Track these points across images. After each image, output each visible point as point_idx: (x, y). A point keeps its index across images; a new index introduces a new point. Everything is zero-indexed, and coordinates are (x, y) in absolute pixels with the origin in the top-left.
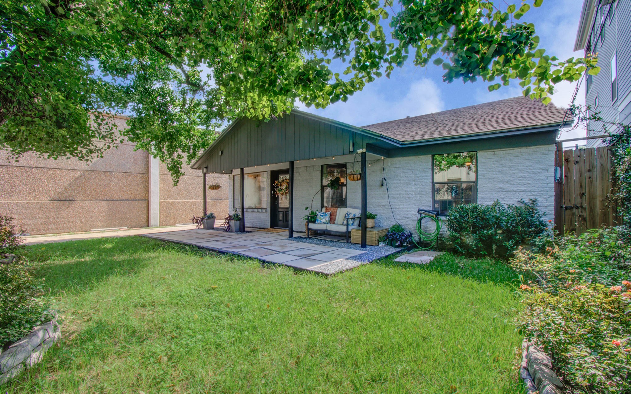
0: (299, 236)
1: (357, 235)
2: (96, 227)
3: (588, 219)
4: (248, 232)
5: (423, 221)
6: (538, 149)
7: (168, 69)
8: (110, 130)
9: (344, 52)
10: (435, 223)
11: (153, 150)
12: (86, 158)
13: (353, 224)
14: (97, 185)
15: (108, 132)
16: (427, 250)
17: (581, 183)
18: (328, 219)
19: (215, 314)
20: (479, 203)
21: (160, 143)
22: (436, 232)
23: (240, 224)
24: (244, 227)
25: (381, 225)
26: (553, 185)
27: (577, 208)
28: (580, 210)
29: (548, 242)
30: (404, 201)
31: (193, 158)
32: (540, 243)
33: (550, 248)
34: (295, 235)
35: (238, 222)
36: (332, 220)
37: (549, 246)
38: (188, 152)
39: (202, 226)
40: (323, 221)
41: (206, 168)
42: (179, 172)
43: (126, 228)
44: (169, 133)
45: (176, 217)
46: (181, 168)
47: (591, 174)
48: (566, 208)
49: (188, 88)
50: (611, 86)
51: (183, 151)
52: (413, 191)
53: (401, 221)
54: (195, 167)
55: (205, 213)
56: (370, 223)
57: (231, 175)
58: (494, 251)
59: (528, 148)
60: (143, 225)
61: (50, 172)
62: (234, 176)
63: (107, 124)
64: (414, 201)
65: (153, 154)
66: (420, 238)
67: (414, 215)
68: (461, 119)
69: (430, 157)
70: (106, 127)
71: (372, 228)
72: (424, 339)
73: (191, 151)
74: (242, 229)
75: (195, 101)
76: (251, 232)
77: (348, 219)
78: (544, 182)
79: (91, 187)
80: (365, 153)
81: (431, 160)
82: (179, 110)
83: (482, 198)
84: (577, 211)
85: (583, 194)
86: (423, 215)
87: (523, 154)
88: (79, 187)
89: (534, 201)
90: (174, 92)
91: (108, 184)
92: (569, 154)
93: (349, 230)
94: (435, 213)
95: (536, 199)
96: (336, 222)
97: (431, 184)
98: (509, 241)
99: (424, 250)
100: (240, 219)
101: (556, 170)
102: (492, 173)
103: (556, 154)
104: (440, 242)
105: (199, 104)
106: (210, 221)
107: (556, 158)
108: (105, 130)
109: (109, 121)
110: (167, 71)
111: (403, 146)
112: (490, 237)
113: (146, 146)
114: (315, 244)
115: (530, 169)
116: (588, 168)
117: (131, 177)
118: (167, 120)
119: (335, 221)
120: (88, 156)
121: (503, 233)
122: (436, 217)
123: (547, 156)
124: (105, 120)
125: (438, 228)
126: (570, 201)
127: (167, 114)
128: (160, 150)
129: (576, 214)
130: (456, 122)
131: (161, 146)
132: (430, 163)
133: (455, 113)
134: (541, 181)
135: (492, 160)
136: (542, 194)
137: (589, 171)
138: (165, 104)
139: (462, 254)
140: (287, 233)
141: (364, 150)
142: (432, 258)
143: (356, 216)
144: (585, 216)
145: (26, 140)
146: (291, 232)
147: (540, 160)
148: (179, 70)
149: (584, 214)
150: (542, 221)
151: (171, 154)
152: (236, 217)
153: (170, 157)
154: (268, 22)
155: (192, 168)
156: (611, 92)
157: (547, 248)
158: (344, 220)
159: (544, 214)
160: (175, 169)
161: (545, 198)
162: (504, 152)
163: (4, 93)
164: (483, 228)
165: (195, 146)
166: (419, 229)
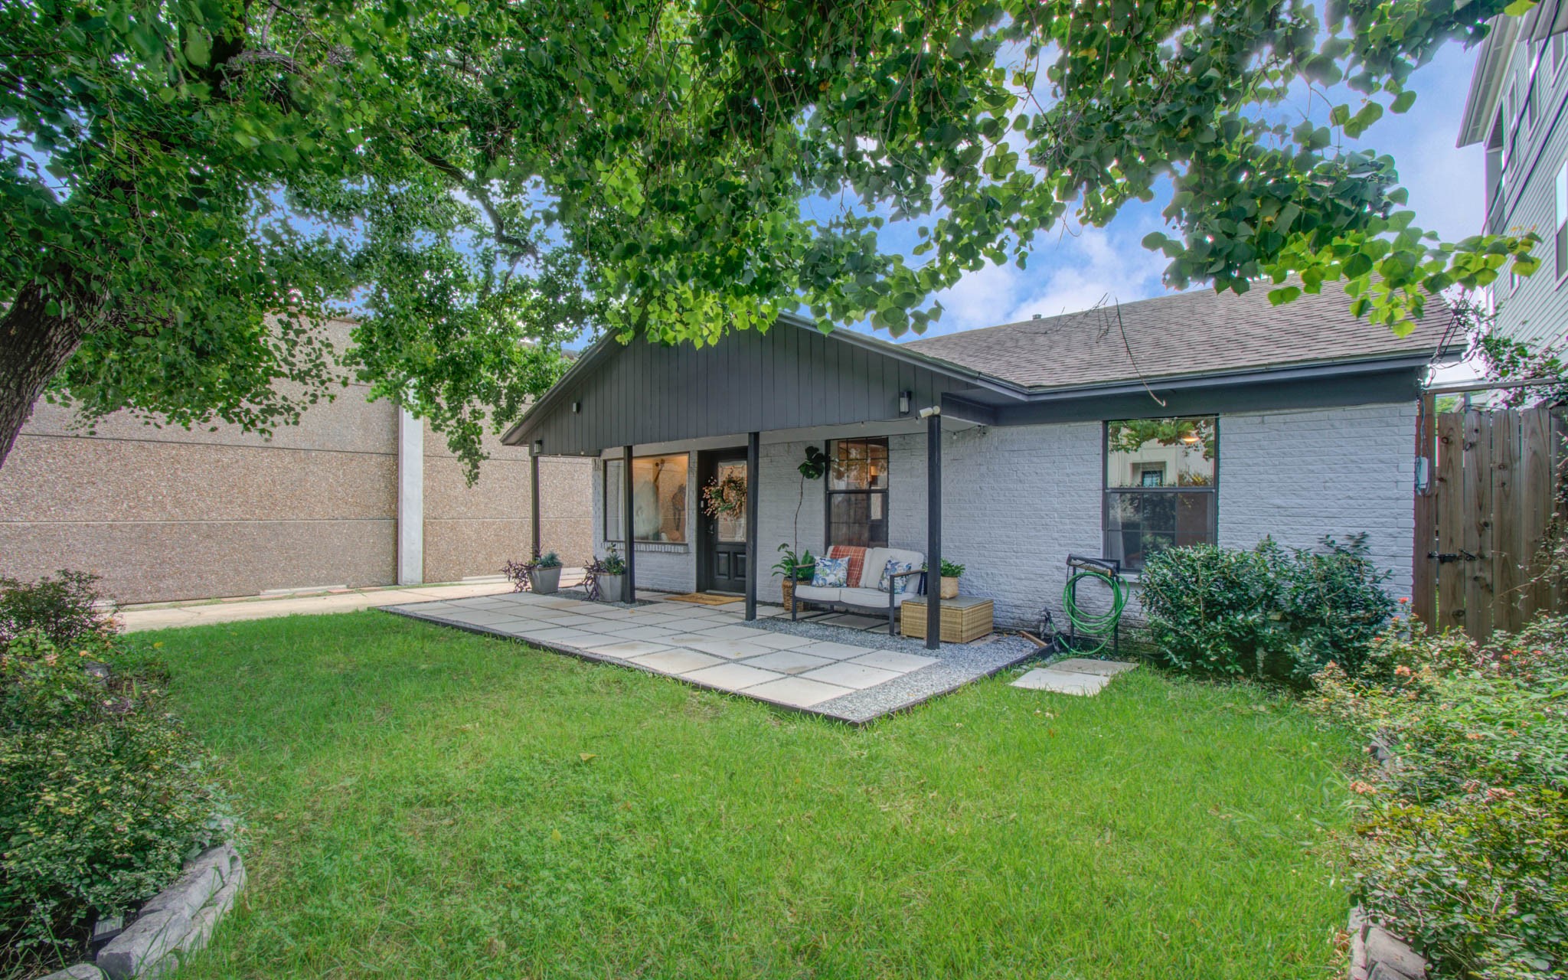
0: (771, 614)
1: (915, 616)
2: (274, 586)
3: (1496, 587)
4: (644, 602)
5: (1079, 585)
6: (1373, 413)
7: (450, 200)
8: (317, 358)
9: (918, 204)
10: (1111, 591)
11: (411, 399)
12: (260, 425)
13: (904, 588)
14: (274, 481)
15: (311, 361)
16: (1090, 657)
17: (1480, 496)
18: (841, 574)
19: (600, 828)
20: (1223, 544)
21: (431, 381)
22: (1113, 615)
23: (624, 583)
24: (633, 589)
25: (974, 591)
26: (1411, 504)
27: (1471, 558)
28: (1477, 564)
29: (1398, 652)
30: (1033, 533)
31: (508, 418)
32: (1380, 655)
33: (1406, 669)
34: (762, 612)
35: (619, 578)
36: (853, 578)
37: (1404, 664)
38: (496, 403)
39: (529, 584)
40: (831, 579)
41: (540, 442)
42: (476, 453)
43: (342, 587)
44: (452, 359)
45: (462, 559)
46: (480, 442)
47: (1505, 474)
48: (1443, 559)
49: (498, 248)
50: (1554, 240)
51: (485, 399)
52: (1056, 510)
53: (1025, 582)
54: (513, 439)
55: (536, 553)
56: (948, 586)
57: (600, 461)
58: (1261, 665)
59: (1348, 408)
60: (385, 580)
61: (164, 453)
62: (605, 462)
63: (310, 342)
64: (1056, 535)
65: (411, 407)
66: (1073, 626)
67: (1057, 568)
68: (1174, 327)
69: (1098, 425)
70: (308, 349)
71: (951, 598)
72: (1110, 902)
73: (503, 403)
74: (628, 596)
75: (515, 279)
76: (651, 602)
77: (892, 578)
78: (1389, 494)
79: (259, 487)
80: (938, 416)
81: (1101, 435)
82: (475, 301)
83: (1230, 530)
84: (1468, 566)
85: (1486, 524)
86: (1080, 571)
87: (1337, 424)
88: (233, 487)
89: (1360, 541)
90: (465, 258)
91: (301, 480)
92: (1451, 424)
93: (896, 604)
94: (1111, 565)
95: (1364, 536)
96: (862, 583)
97: (1100, 493)
98: (1298, 642)
99: (1084, 657)
100: (623, 572)
101: (1418, 464)
102: (1256, 468)
103: (1418, 426)
104: (1121, 636)
105: (523, 288)
106: (548, 573)
107: (1418, 436)
108: (303, 357)
109: (313, 334)
110: (448, 206)
111: (1033, 399)
112: (1251, 630)
113: (394, 391)
114: (812, 637)
115: (1353, 461)
116: (1499, 461)
117: (354, 463)
118: (447, 329)
119: (858, 578)
120: (264, 422)
121: (1283, 620)
122: (1113, 575)
123: (1396, 429)
124: (304, 332)
125: (1118, 604)
126: (1451, 540)
127: (447, 312)
128: (430, 398)
129: (1468, 573)
130: (1164, 337)
131: (433, 390)
132: (1100, 442)
133: (1159, 310)
134: (1381, 493)
135: (1257, 436)
136: (1383, 525)
137: (1502, 467)
138: (444, 289)
139: (1180, 671)
140: (740, 606)
141: (937, 410)
142: (1105, 681)
143: (913, 569)
144: (1489, 581)
145: (118, 381)
146: (752, 604)
147: (1378, 439)
148: (476, 204)
149: (1487, 575)
150: (1381, 593)
151: (455, 410)
152: (612, 565)
153: (453, 417)
154: (722, 118)
155: (505, 441)
156: (1554, 256)
157: (1399, 669)
158: (883, 578)
159: (1388, 574)
160: (467, 445)
161: (1391, 535)
162: (1288, 418)
163: (81, 281)
164: (1234, 606)
165: (512, 388)
166: (1069, 604)
